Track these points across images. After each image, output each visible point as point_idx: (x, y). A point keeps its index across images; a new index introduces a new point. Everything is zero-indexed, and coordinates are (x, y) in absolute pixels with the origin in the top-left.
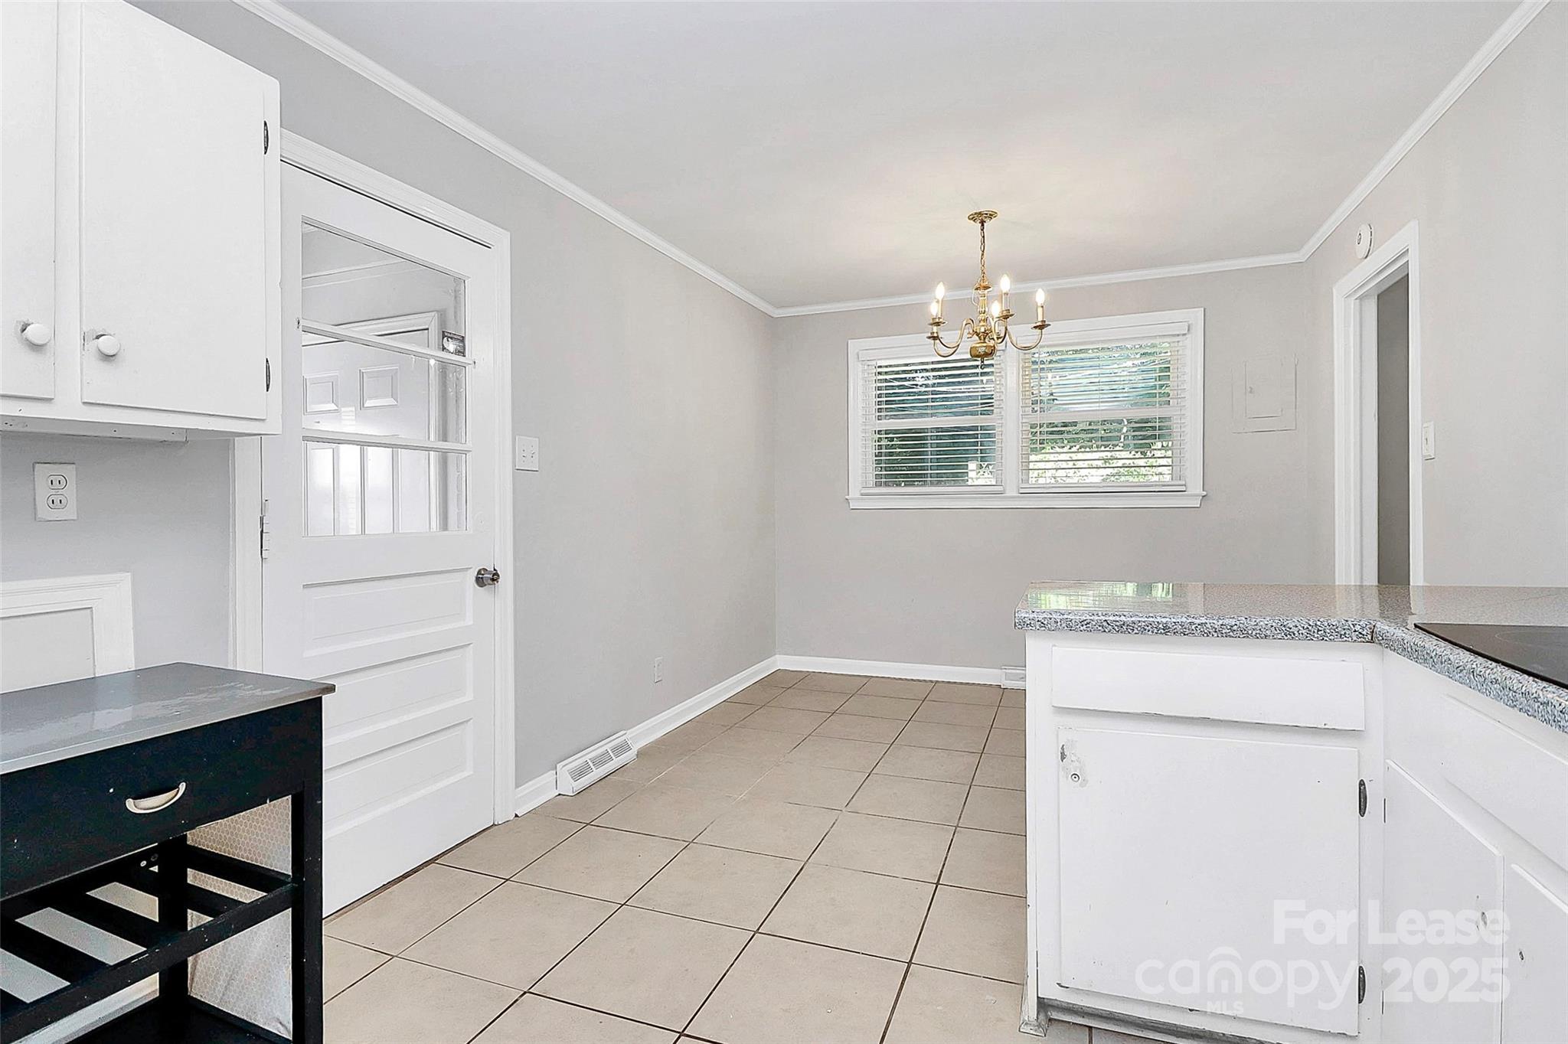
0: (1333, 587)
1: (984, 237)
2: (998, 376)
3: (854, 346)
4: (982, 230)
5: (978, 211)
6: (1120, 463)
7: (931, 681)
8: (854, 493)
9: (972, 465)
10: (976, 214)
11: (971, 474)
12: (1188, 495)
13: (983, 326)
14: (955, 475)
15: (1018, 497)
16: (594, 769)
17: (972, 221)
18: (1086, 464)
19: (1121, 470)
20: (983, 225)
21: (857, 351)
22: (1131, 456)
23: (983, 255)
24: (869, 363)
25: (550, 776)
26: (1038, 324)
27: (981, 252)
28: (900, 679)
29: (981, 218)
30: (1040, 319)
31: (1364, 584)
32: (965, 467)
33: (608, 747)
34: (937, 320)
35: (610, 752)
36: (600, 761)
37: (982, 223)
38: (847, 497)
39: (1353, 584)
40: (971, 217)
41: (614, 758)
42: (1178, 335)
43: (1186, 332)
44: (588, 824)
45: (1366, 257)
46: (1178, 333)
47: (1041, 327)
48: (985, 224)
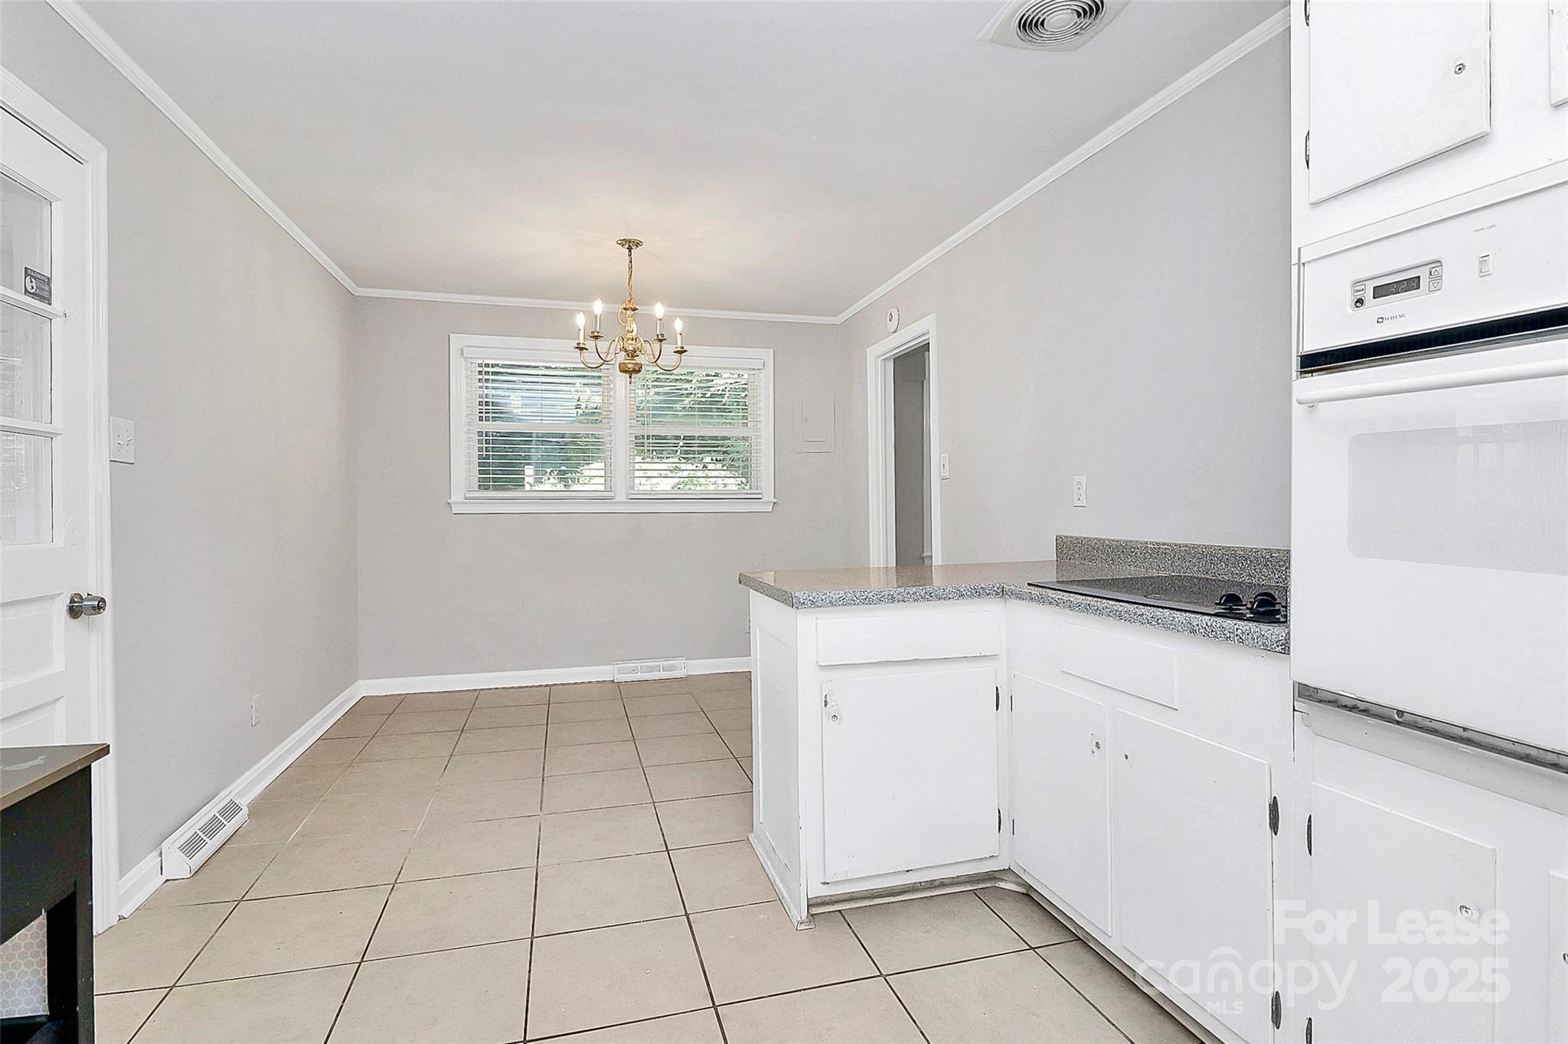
0: (869, 568)
1: (631, 262)
2: (606, 388)
3: (457, 341)
4: (630, 255)
5: (627, 238)
6: (686, 474)
7: (547, 685)
8: (457, 497)
9: (529, 471)
10: (624, 240)
11: (527, 479)
12: (765, 502)
13: (632, 344)
14: (511, 480)
15: (627, 503)
16: (207, 840)
17: (620, 246)
18: (655, 474)
19: (687, 479)
20: (630, 251)
21: (461, 347)
22: (694, 467)
23: (630, 278)
24: (472, 361)
25: (151, 861)
26: (679, 349)
27: (628, 276)
28: (512, 688)
29: (630, 245)
30: (679, 345)
31: (889, 566)
32: (522, 473)
33: (215, 812)
34: (596, 334)
35: (219, 817)
36: (212, 827)
37: (630, 249)
38: (449, 501)
39: (882, 566)
40: (620, 242)
41: (225, 823)
42: (754, 369)
43: (762, 367)
44: (239, 901)
45: (895, 332)
46: (754, 367)
47: (680, 352)
48: (632, 251)
